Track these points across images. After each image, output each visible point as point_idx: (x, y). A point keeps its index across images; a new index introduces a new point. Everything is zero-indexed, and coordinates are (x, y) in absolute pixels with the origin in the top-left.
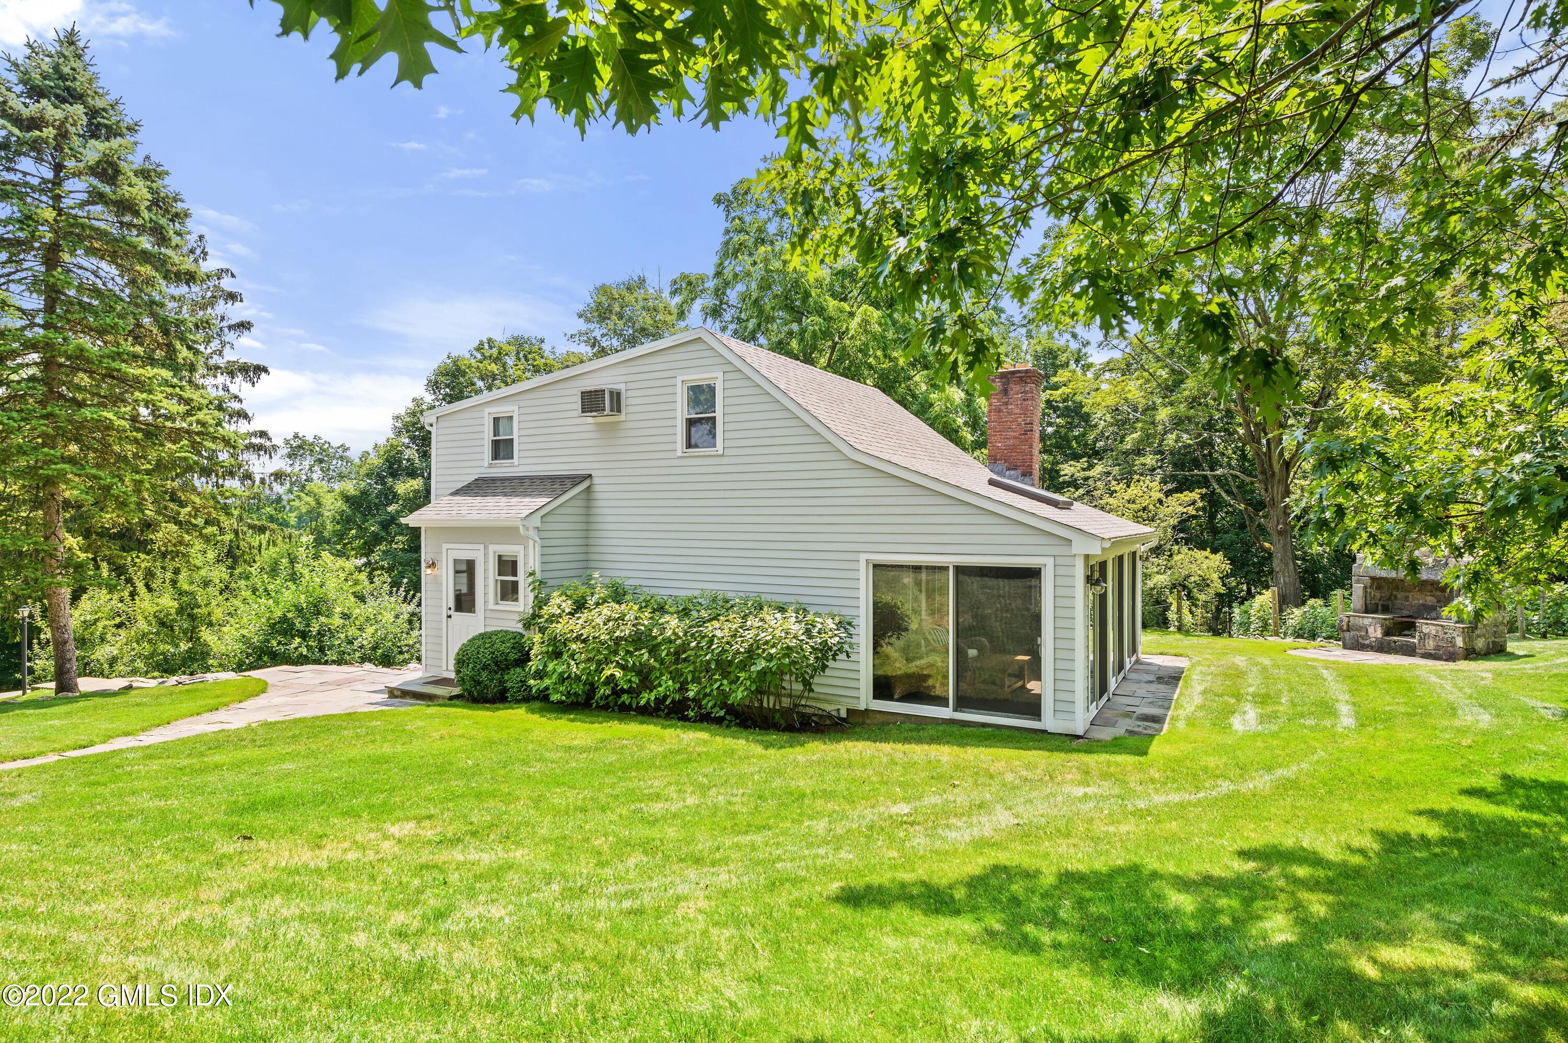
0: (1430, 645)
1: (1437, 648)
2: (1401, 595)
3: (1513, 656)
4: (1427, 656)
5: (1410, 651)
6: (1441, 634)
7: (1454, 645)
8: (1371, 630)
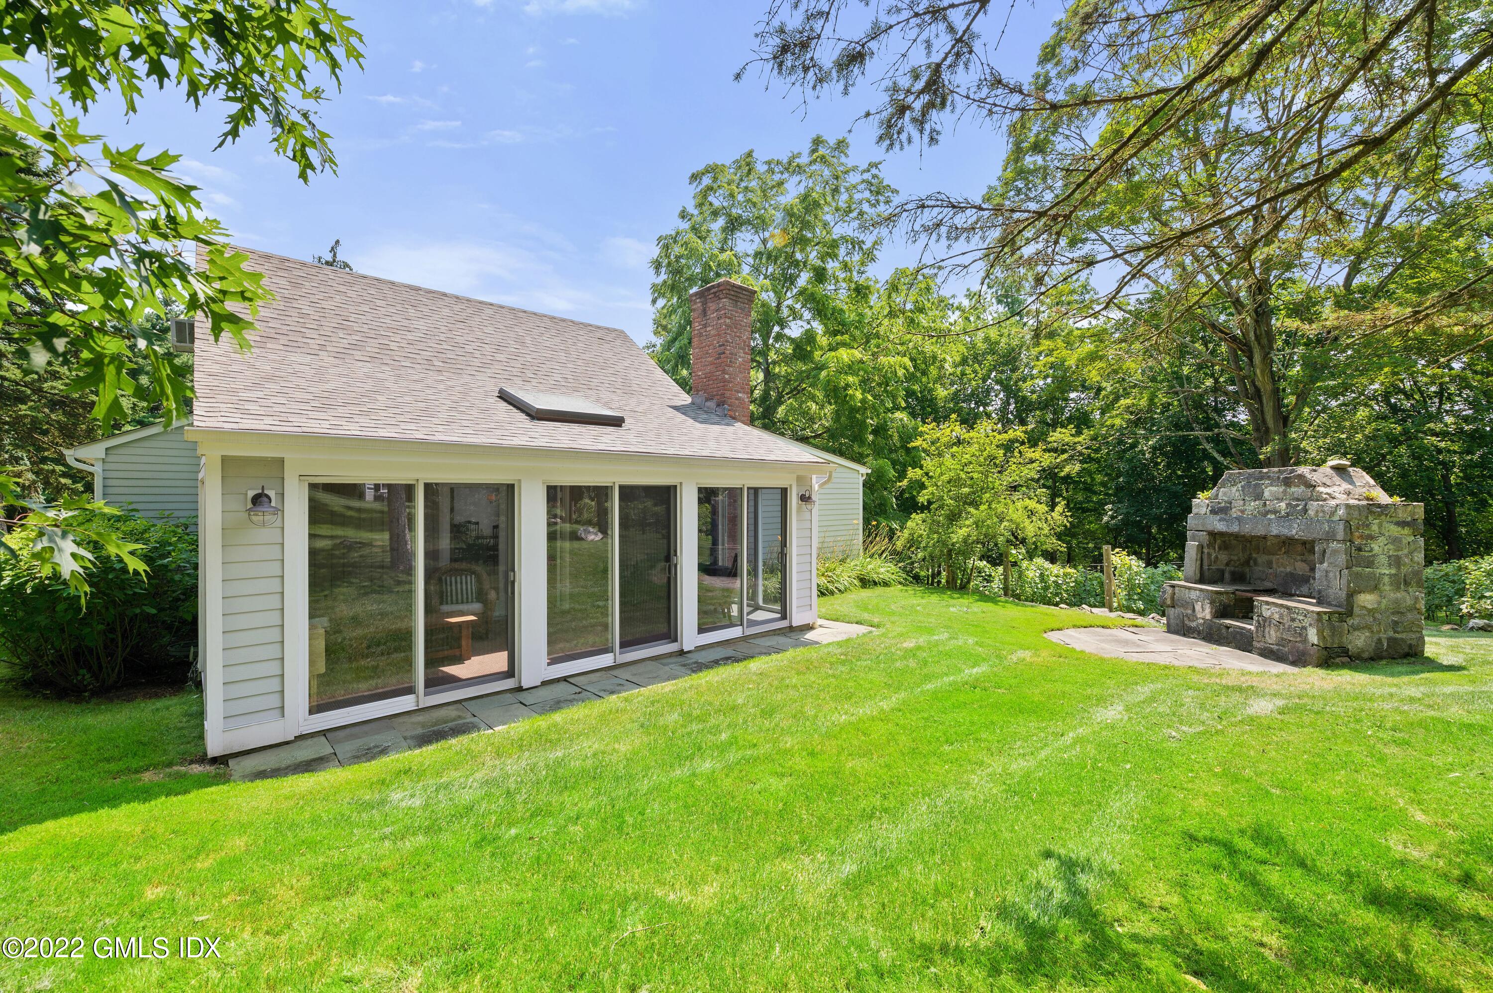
0: (1272, 636)
1: (1282, 642)
2: (1262, 559)
3: (1433, 665)
4: (1269, 654)
5: (1244, 643)
6: (1286, 620)
7: (1305, 640)
8: (1198, 607)
